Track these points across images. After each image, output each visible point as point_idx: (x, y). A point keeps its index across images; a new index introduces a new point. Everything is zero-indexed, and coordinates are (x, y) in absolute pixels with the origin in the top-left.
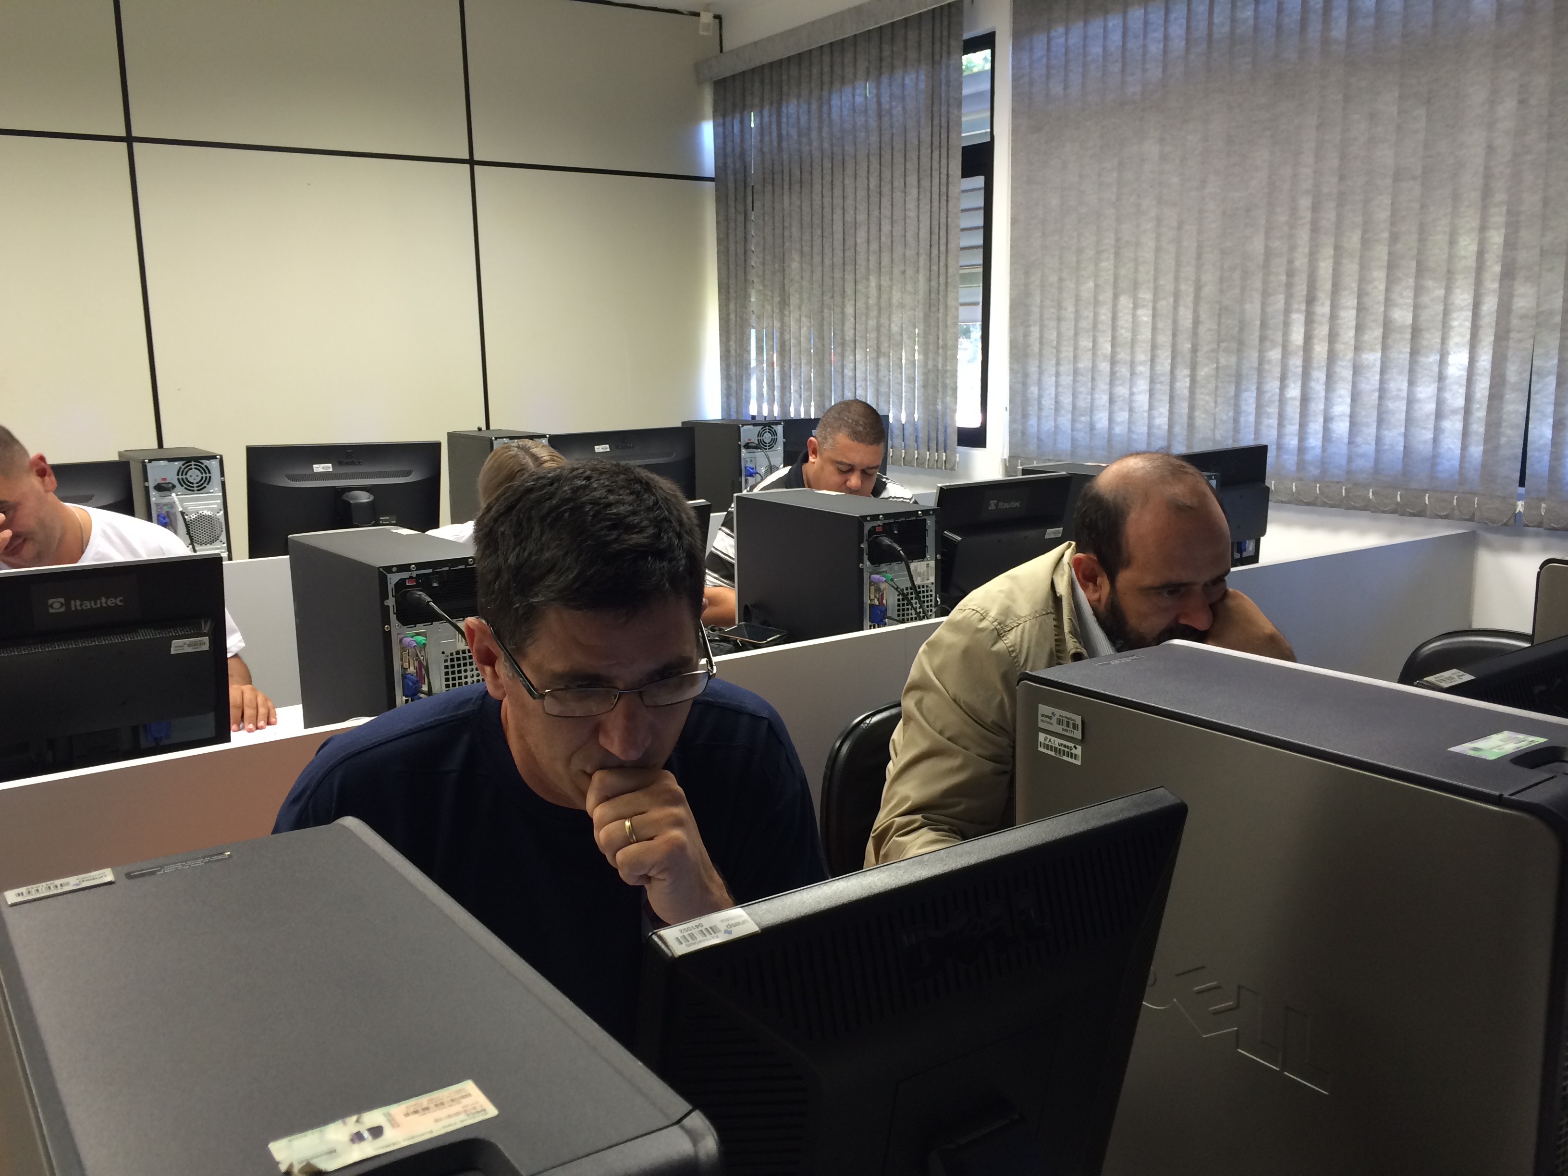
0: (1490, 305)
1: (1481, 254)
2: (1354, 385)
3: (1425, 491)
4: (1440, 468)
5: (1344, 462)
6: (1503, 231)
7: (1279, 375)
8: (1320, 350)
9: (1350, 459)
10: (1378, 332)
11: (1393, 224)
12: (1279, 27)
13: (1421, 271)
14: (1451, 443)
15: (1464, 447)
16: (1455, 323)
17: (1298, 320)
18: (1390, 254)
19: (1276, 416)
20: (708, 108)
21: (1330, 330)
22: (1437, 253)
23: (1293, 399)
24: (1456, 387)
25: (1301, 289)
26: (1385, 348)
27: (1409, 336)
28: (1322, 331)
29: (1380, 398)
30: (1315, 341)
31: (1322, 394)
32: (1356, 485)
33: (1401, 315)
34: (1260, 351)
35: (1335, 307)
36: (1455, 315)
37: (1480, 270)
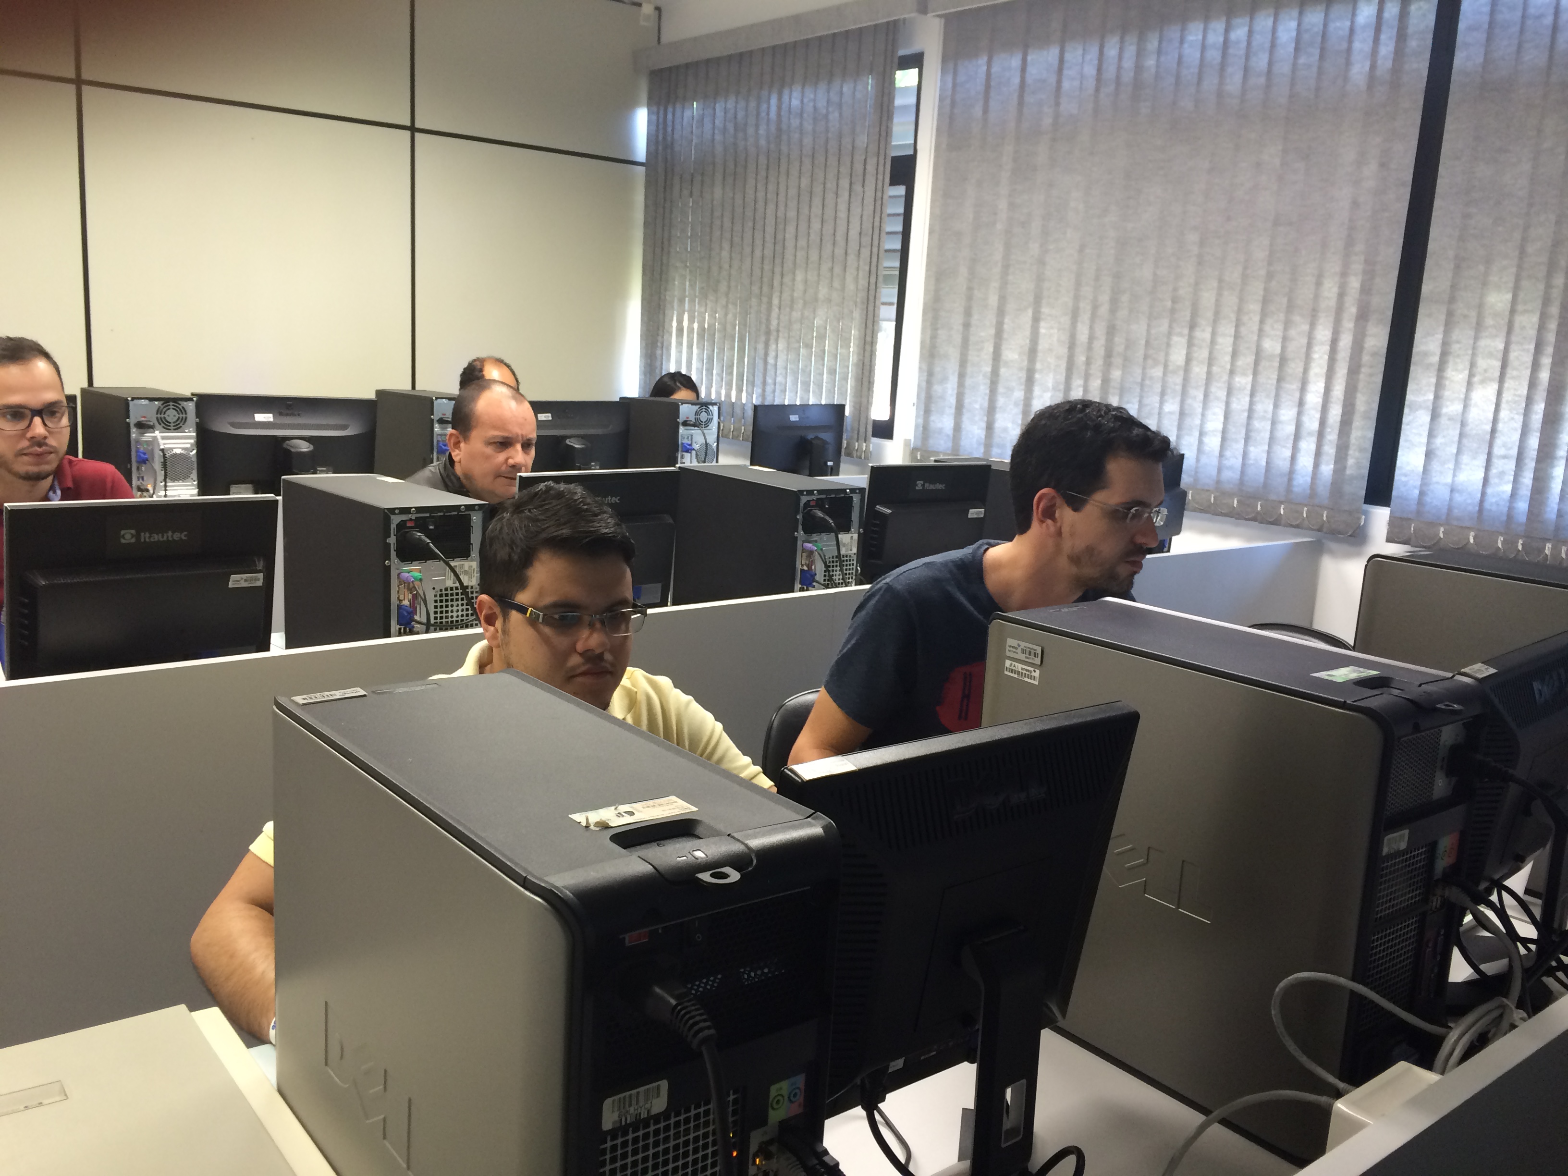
0: (1346, 341)
1: (1341, 295)
2: (1228, 404)
3: (1281, 503)
4: (1295, 483)
5: (1214, 473)
6: (1360, 278)
8: (1199, 371)
9: (1220, 470)
10: (1251, 359)
11: (1270, 264)
12: (1178, 78)
13: (1290, 308)
14: (1305, 462)
15: (1316, 465)
16: (1316, 356)
17: (1180, 341)
18: (1265, 289)
20: (644, 96)
21: (1211, 353)
22: (1305, 293)
24: (1313, 412)
25: (1185, 314)
26: (1255, 373)
27: (1276, 364)
28: (1202, 354)
29: (1250, 417)
30: (1194, 363)
31: (1200, 410)
32: (1224, 494)
33: (1271, 346)
34: (1144, 368)
35: (1214, 334)
36: (1316, 348)
37: (1339, 311)
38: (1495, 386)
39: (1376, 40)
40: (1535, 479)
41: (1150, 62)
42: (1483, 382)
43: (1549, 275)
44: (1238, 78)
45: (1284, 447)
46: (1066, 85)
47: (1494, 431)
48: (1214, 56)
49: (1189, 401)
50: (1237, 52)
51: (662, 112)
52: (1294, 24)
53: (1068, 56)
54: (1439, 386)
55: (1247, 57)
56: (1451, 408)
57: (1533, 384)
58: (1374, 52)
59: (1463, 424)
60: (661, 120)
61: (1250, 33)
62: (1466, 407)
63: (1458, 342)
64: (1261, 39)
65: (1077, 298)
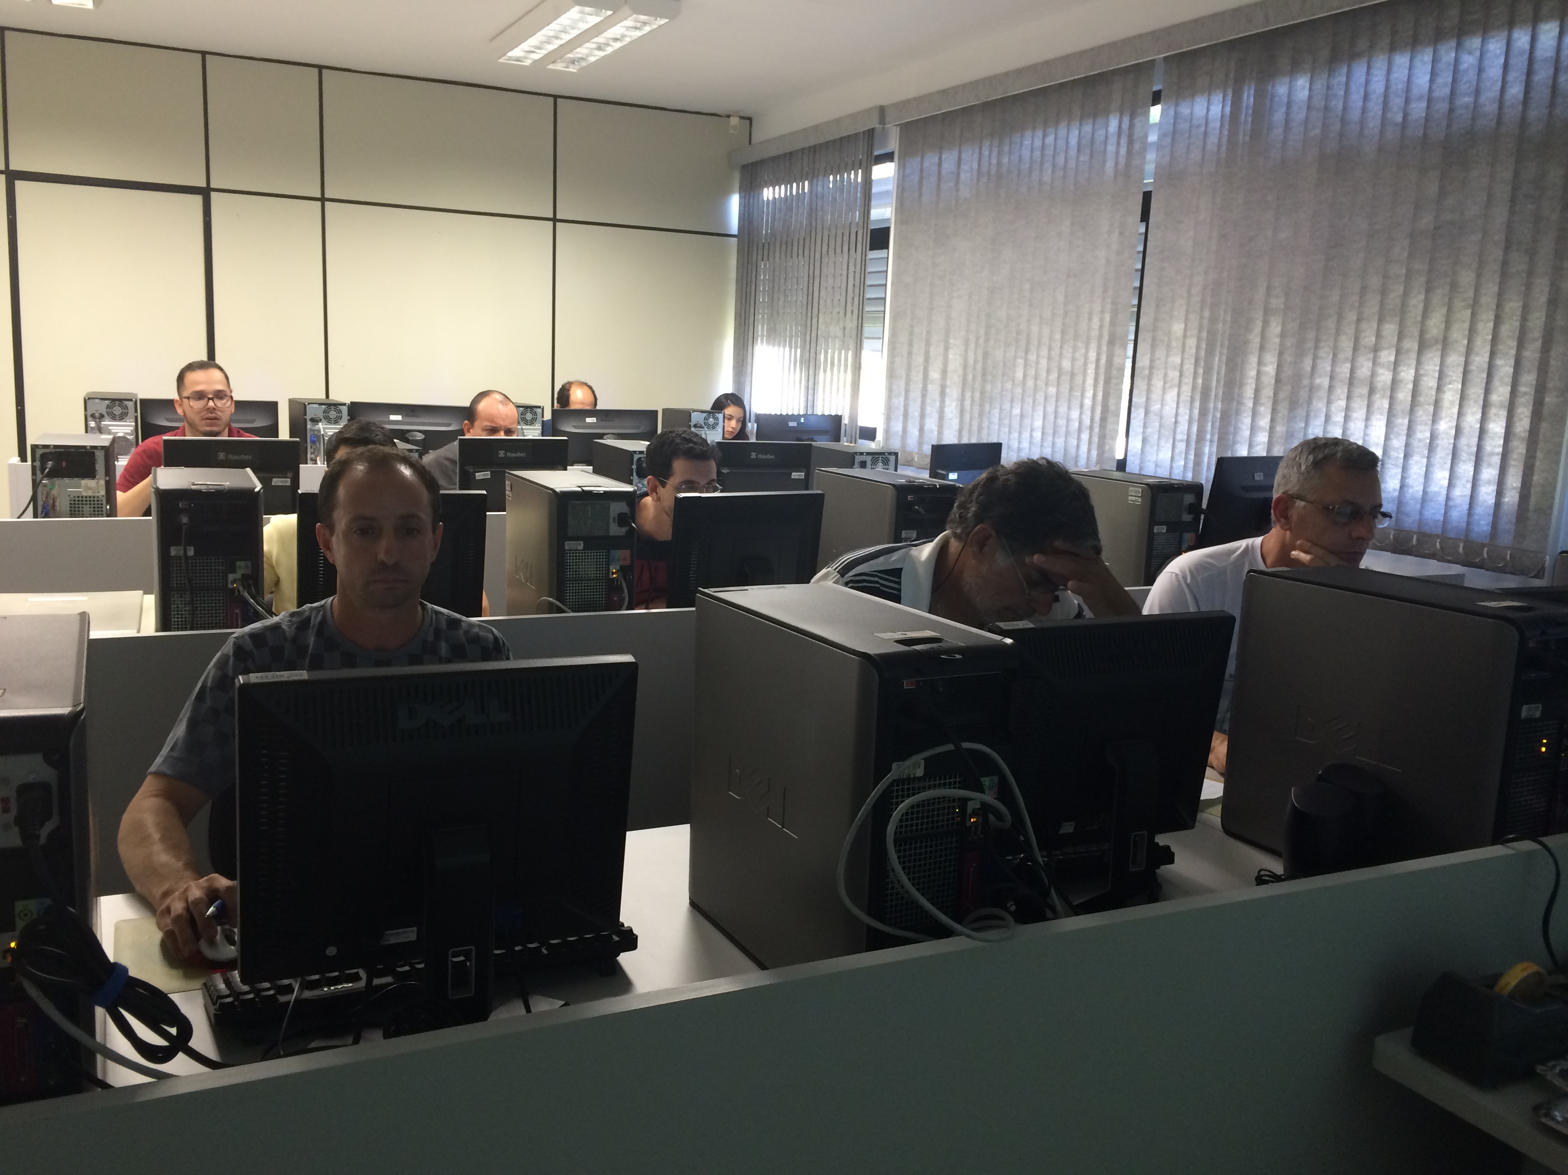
0: (1103, 361)
1: (1101, 327)
2: (1045, 407)
7: (1010, 399)
8: (1030, 383)
10: (1056, 374)
11: (1065, 305)
12: (1019, 170)
13: (1076, 337)
14: (1084, 448)
15: (1089, 451)
16: (1089, 371)
17: (1020, 362)
18: (1063, 324)
19: (1008, 426)
20: (737, 185)
21: (1036, 371)
22: (1083, 326)
23: (1016, 415)
24: (1087, 412)
25: (1023, 343)
26: (1058, 385)
27: (1069, 378)
28: (1032, 372)
29: (1056, 417)
30: (1028, 378)
33: (1066, 364)
34: (1002, 383)
35: (1038, 356)
36: (1089, 366)
37: (1100, 337)
38: (1176, 390)
39: (1118, 144)
40: (1196, 455)
41: (1006, 160)
42: (1170, 387)
43: (1202, 310)
44: (1050, 171)
45: (1074, 438)
46: (963, 176)
47: (1176, 422)
48: (1037, 154)
49: (1026, 406)
50: (1049, 152)
51: (747, 197)
52: (1077, 132)
53: (963, 156)
54: (1149, 391)
55: (1054, 157)
56: (1156, 407)
57: (1194, 389)
58: (1117, 153)
59: (1161, 418)
60: (747, 203)
61: (1056, 139)
62: (1162, 405)
63: (1159, 359)
64: (1061, 143)
65: (967, 331)
